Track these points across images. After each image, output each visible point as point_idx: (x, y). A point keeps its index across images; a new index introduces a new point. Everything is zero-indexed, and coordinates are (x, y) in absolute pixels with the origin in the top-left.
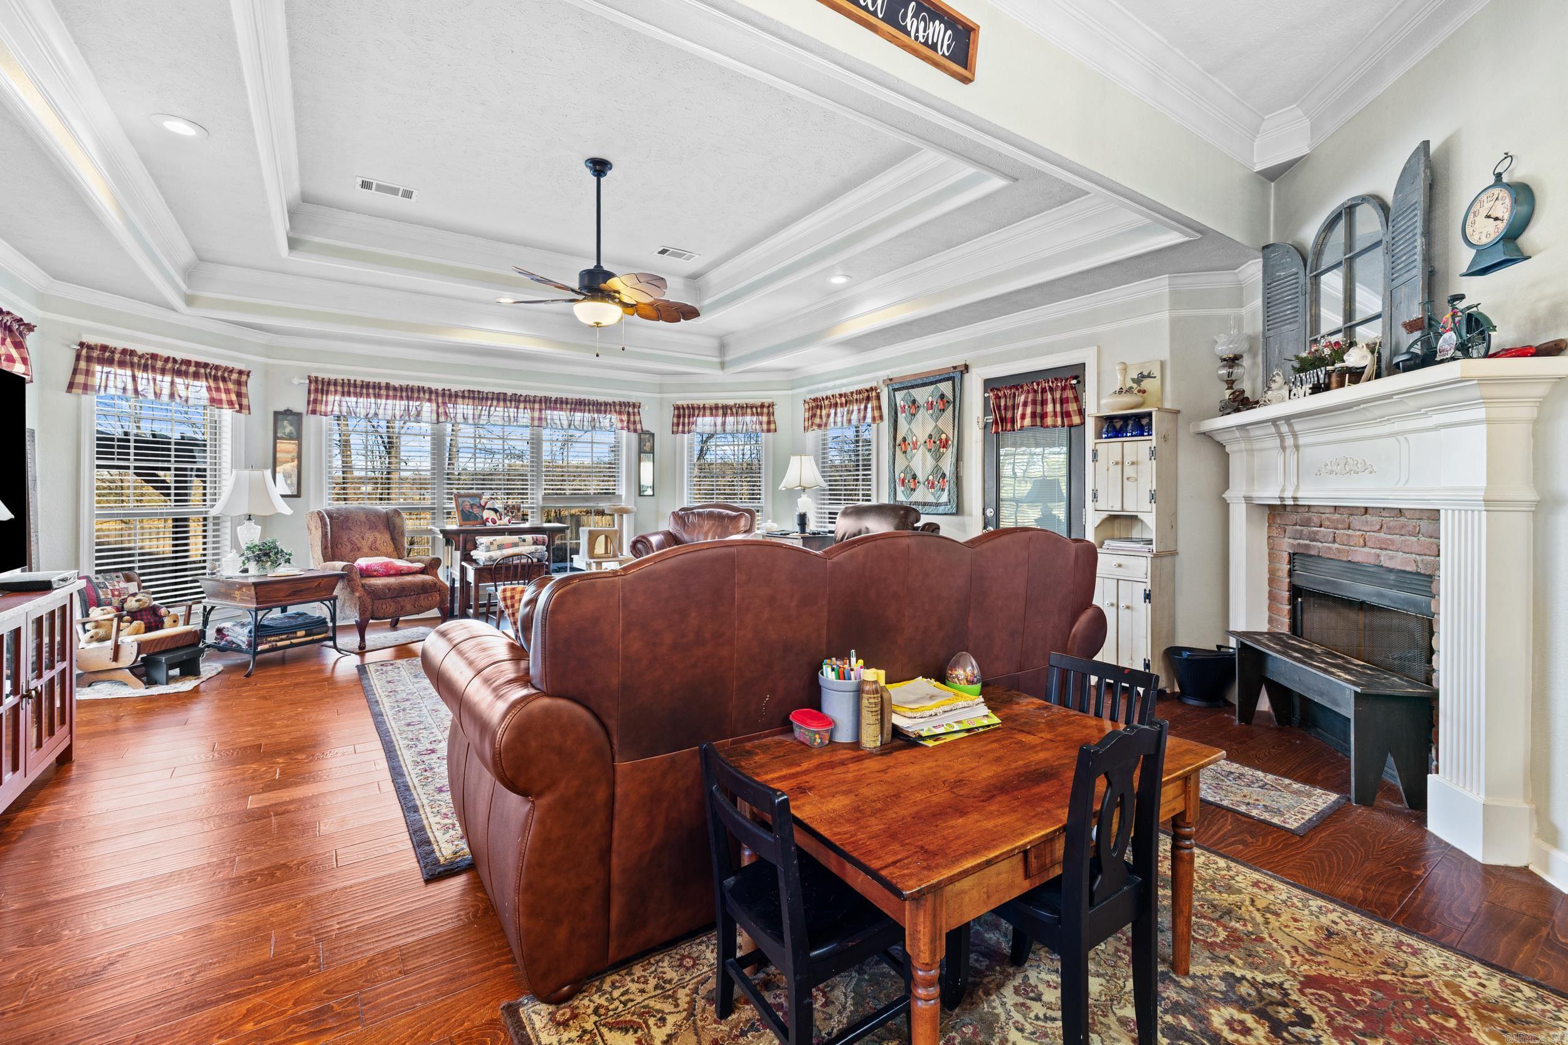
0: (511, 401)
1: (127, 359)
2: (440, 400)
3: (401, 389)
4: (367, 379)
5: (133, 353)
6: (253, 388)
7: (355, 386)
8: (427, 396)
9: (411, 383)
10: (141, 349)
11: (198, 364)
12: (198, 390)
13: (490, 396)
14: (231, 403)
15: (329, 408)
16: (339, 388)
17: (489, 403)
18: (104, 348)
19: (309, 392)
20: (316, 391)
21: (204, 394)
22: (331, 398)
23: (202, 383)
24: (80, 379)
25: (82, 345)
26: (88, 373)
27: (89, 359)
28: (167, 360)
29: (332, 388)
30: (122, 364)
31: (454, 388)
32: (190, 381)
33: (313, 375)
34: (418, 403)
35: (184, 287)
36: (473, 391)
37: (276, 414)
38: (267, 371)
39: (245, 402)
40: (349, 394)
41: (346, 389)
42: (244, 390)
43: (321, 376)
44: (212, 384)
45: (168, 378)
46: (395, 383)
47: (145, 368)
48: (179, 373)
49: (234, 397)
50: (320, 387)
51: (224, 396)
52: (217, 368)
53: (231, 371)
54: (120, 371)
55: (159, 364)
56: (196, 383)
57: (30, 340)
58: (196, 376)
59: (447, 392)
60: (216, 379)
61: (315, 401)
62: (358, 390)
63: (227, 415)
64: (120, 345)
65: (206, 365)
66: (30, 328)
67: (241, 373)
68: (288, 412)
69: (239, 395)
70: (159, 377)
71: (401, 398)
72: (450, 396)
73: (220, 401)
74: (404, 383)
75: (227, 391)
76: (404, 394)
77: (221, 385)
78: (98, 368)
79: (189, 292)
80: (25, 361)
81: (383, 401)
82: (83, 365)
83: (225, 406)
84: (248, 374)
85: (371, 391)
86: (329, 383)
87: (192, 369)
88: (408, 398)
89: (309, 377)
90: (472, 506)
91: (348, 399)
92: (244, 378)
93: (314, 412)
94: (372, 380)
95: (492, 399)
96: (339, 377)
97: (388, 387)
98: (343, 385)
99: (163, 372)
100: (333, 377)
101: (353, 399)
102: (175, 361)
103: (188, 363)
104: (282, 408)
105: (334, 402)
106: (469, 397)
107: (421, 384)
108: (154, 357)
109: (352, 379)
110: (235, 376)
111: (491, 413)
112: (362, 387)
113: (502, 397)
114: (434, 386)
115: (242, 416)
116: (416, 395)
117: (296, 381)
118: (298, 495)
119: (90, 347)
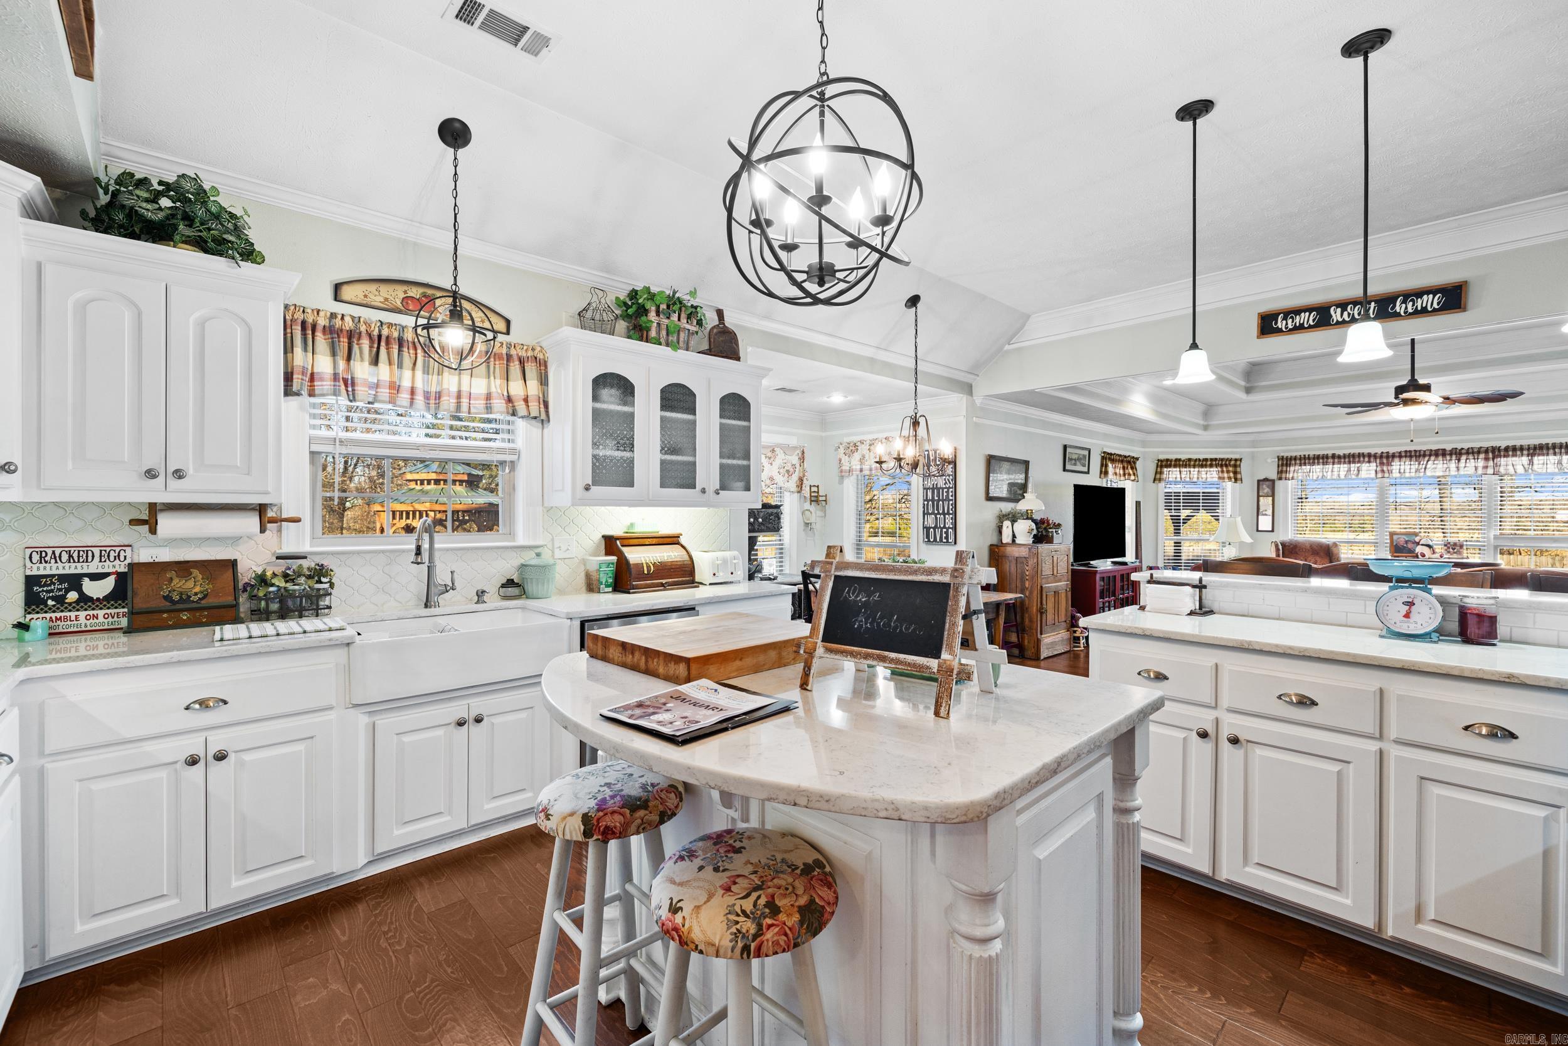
0: (1451, 454)
1: (1178, 463)
2: (1378, 461)
3: (1345, 456)
4: (1317, 453)
5: (1180, 460)
6: (1244, 468)
7: (1305, 458)
8: (1366, 459)
9: (1352, 451)
10: (1183, 457)
11: (1212, 460)
12: (1212, 474)
13: (1428, 453)
14: (1230, 478)
15: (1291, 475)
16: (1298, 462)
17: (1427, 459)
18: (1167, 460)
19: (1278, 467)
20: (1282, 465)
21: (1215, 475)
22: (1292, 468)
23: (1215, 469)
24: (1158, 476)
25: (1158, 460)
26: (1161, 473)
27: (1162, 467)
28: (1196, 460)
29: (1293, 462)
30: (1175, 466)
31: (1392, 450)
32: (1208, 469)
33: (1282, 454)
34: (1359, 465)
35: (1202, 422)
36: (1410, 451)
37: (1259, 481)
38: (1253, 456)
39: (1239, 476)
40: (1305, 464)
41: (1303, 462)
42: (1238, 469)
43: (1285, 455)
44: (1220, 469)
45: (1197, 469)
46: (1341, 453)
47: (1185, 466)
48: (1202, 466)
49: (1232, 475)
50: (1285, 463)
51: (1226, 475)
52: (1222, 460)
53: (1231, 460)
54: (1175, 469)
55: (1192, 463)
56: (1212, 469)
57: (1138, 464)
58: (1211, 466)
59: (1385, 455)
60: (1222, 466)
61: (1282, 472)
62: (1311, 461)
63: (1229, 485)
64: (1173, 457)
65: (1216, 460)
66: (1137, 459)
67: (1236, 460)
68: (1266, 480)
69: (1235, 473)
70: (1192, 469)
71: (1345, 463)
72: (1388, 457)
73: (1224, 478)
74: (1347, 452)
75: (1228, 472)
76: (1347, 460)
77: (1225, 469)
78: (1165, 469)
79: (1206, 423)
80: (1134, 474)
81: (1331, 466)
82: (1159, 469)
83: (1227, 480)
84: (1241, 460)
85: (1321, 461)
86: (1291, 459)
87: (1209, 463)
88: (1349, 463)
89: (1278, 457)
90: (1407, 542)
91: (1303, 467)
92: (1238, 463)
93: (1280, 479)
94: (1321, 453)
95: (1430, 455)
96: (1298, 454)
97: (1334, 456)
98: (1300, 459)
99: (1194, 466)
100: (1294, 454)
101: (1308, 467)
102: (1199, 460)
103: (1206, 460)
104: (1262, 478)
105: (1298, 472)
106: (1406, 456)
107: (1361, 451)
108: (1190, 460)
109: (1307, 454)
110: (1233, 463)
111: (1428, 466)
112: (1314, 459)
113: (1440, 452)
114: (1373, 451)
115: (1238, 485)
116: (1357, 460)
117: (1269, 460)
118: (1273, 531)
119: (1162, 461)
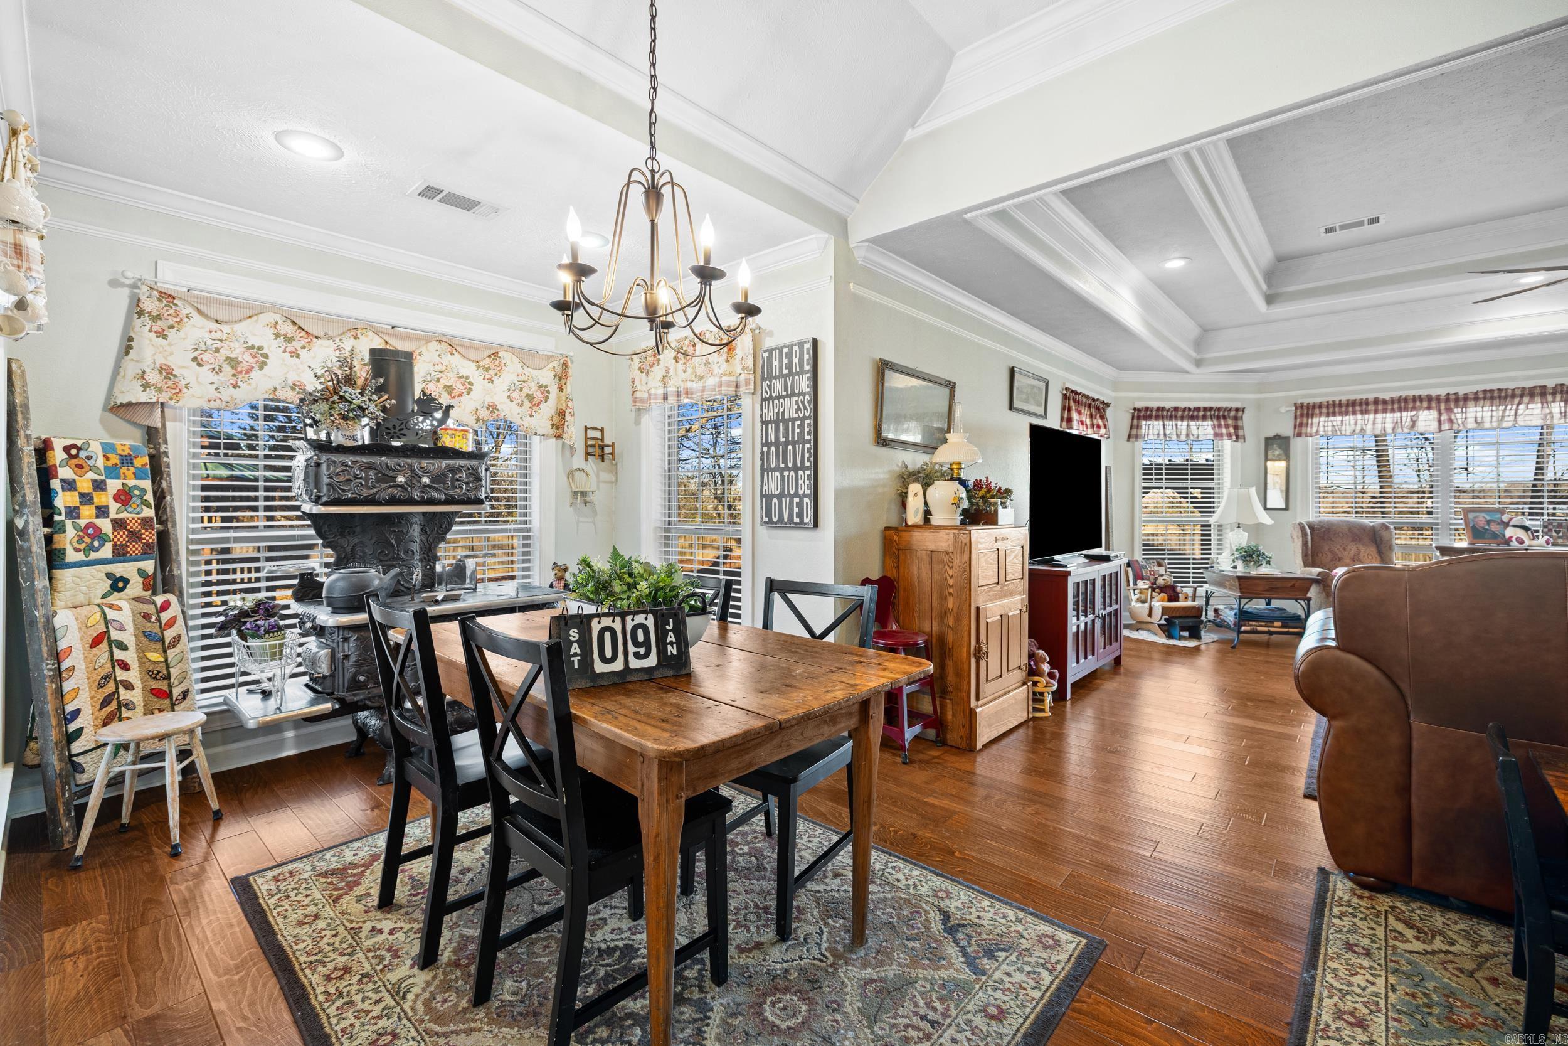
0: (1554, 394)
1: (1160, 414)
2: (1443, 406)
3: (1393, 401)
4: (1352, 397)
5: (1163, 409)
6: (1247, 421)
7: (1340, 405)
8: (1425, 404)
9: (1404, 394)
10: (1168, 405)
11: (1205, 409)
12: (1206, 428)
13: (1518, 392)
14: (1229, 435)
15: (1314, 430)
16: (1324, 410)
17: (1516, 401)
18: (1147, 409)
19: (1296, 417)
20: (1302, 415)
21: (1210, 431)
22: (1316, 420)
23: (1209, 423)
24: (1134, 432)
25: (1135, 409)
26: (1138, 427)
27: (1139, 418)
28: (1184, 409)
29: (1317, 411)
30: (1157, 418)
31: (1462, 391)
32: (1200, 423)
33: (1299, 401)
34: (1414, 413)
35: (1194, 354)
36: (1492, 391)
37: (1267, 439)
38: (1259, 405)
39: (1241, 433)
40: (1334, 414)
41: (1331, 410)
42: (1240, 423)
43: (1306, 401)
44: (1216, 422)
45: (1185, 423)
46: (1387, 396)
47: (1171, 418)
48: (1192, 418)
49: (1232, 430)
50: (1305, 412)
51: (1224, 431)
52: (1219, 409)
53: (1230, 410)
54: (1156, 423)
55: (1180, 413)
56: (1205, 423)
57: (1109, 412)
58: (1204, 418)
59: (1453, 397)
60: (1218, 418)
61: (1301, 425)
62: (1343, 409)
63: (1227, 444)
64: (1154, 404)
65: (1211, 409)
66: (1108, 405)
67: (1237, 410)
68: (1277, 437)
69: (1236, 428)
70: (1179, 423)
71: (1393, 411)
72: (1457, 400)
73: (1221, 435)
74: (1395, 395)
75: (1227, 426)
76: (1396, 406)
77: (1223, 422)
78: (1144, 423)
79: (1199, 357)
80: (1105, 426)
81: (1372, 416)
82: (1135, 422)
83: (1225, 438)
84: (1243, 410)
85: (1358, 408)
86: (1314, 407)
87: (1201, 413)
88: (1400, 410)
89: (1295, 404)
91: (1331, 418)
92: (1240, 413)
93: (1299, 435)
94: (1358, 397)
95: (1522, 396)
96: (1324, 400)
97: (1376, 401)
98: (1328, 407)
99: (1182, 419)
100: (1318, 400)
101: (1339, 418)
102: (1189, 409)
103: (1198, 409)
104: (1271, 434)
105: (1322, 424)
106: (1485, 398)
107: (1417, 393)
108: (1176, 409)
109: (1337, 399)
110: (1233, 413)
111: (1520, 412)
112: (1347, 405)
113: (1538, 391)
114: (1434, 393)
115: (1239, 444)
116: (1411, 405)
117: (1283, 410)
118: (1286, 509)
119: (1139, 410)
